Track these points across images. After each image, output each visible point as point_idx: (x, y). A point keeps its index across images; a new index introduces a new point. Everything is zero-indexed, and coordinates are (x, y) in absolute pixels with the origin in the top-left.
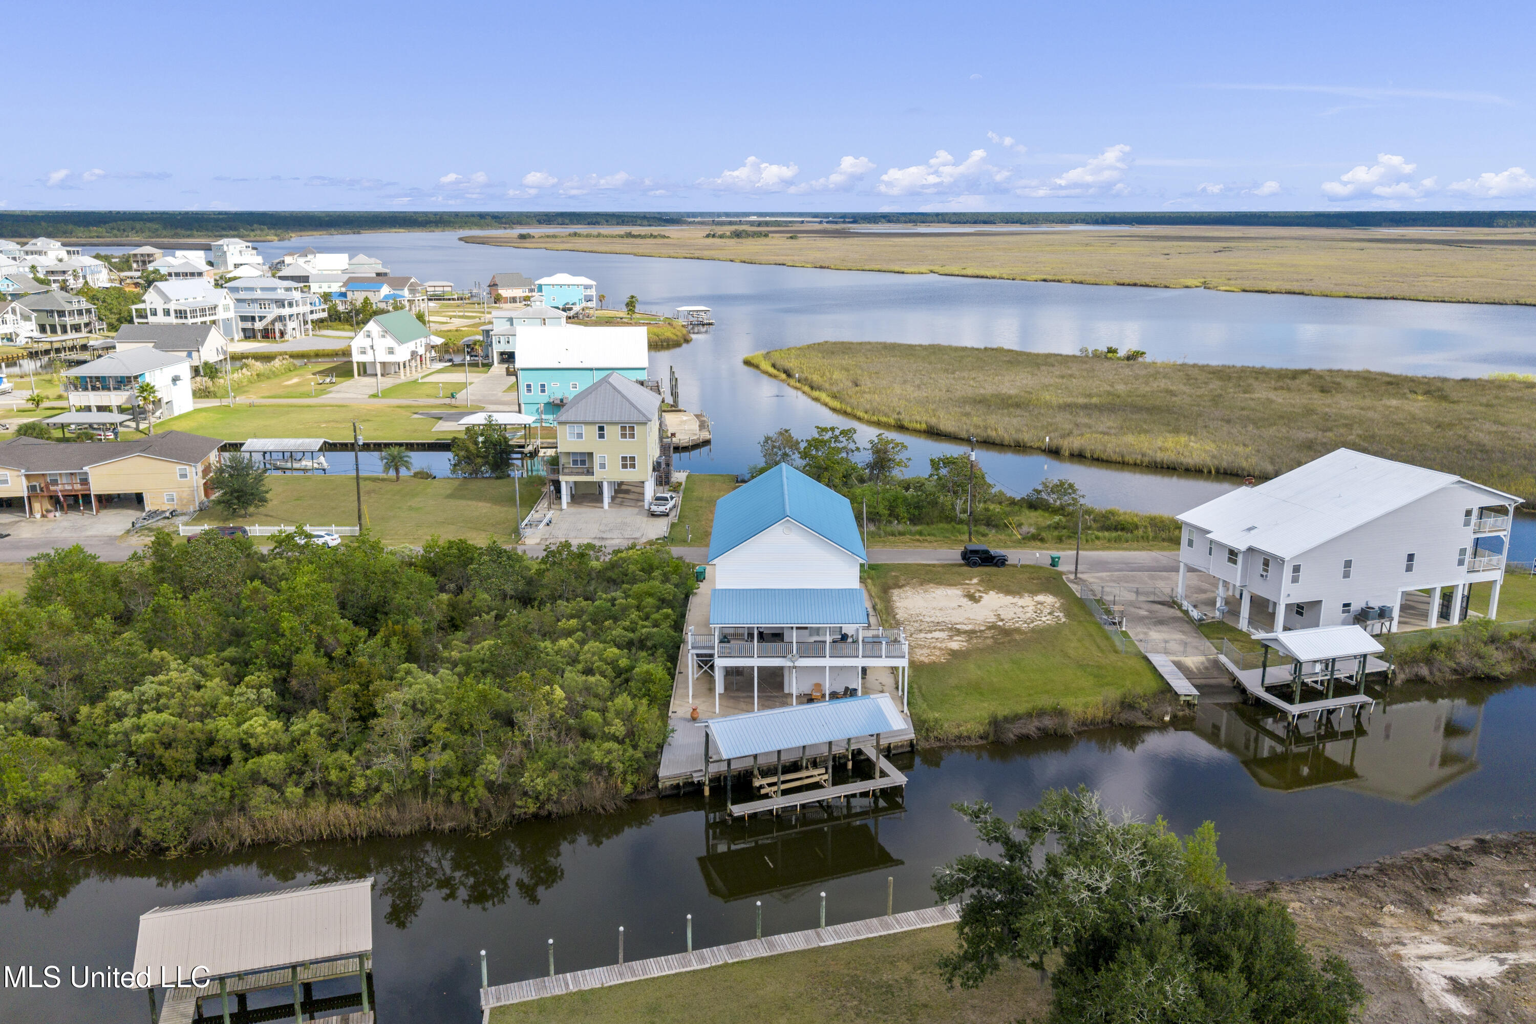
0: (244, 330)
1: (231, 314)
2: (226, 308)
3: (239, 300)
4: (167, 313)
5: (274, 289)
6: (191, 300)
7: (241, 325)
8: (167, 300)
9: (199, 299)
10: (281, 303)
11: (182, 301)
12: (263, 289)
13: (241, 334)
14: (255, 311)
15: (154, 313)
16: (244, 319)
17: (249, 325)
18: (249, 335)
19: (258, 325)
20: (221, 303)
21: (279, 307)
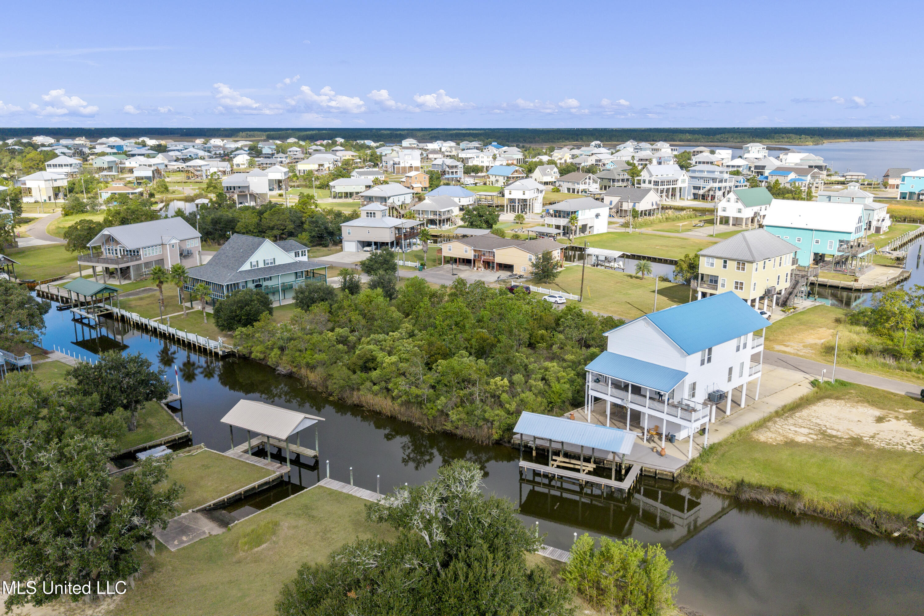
0: (694, 194)
1: (686, 185)
2: (683, 181)
3: (692, 177)
4: (650, 182)
5: (714, 172)
6: (665, 176)
7: (693, 191)
8: (651, 175)
9: (670, 175)
10: (714, 180)
11: (660, 176)
12: (708, 172)
13: (692, 197)
14: (701, 183)
15: (644, 182)
16: (695, 188)
17: (696, 191)
18: (696, 197)
19: (701, 192)
20: (681, 178)
21: (713, 182)
